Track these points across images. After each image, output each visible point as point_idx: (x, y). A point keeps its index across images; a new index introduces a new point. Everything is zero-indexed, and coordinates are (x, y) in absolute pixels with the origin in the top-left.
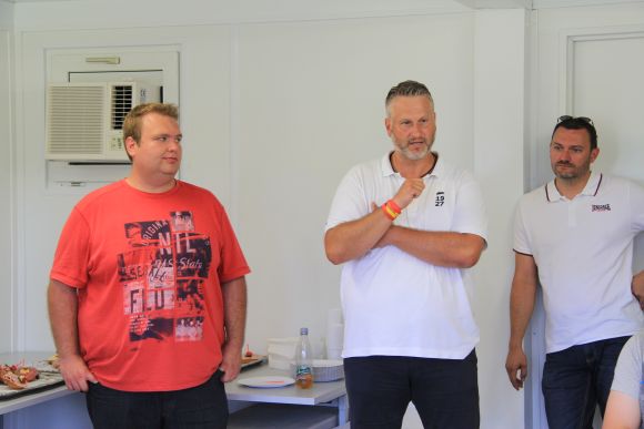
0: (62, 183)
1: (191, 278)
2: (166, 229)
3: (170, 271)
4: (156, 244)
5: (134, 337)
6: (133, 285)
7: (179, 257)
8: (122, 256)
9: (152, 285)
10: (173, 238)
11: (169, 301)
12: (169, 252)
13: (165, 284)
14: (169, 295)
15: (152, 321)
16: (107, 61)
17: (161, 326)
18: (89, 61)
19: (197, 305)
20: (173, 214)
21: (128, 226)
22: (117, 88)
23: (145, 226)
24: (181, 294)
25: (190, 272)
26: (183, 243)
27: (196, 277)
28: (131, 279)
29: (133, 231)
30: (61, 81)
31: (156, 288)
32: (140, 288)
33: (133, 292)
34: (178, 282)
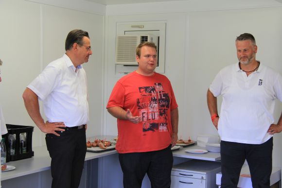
0: (121, 73)
1: (163, 108)
2: (154, 89)
3: (156, 105)
4: (151, 95)
5: (144, 130)
6: (143, 111)
7: (159, 100)
8: (138, 99)
9: (151, 111)
10: (157, 93)
11: (157, 117)
12: (156, 98)
13: (155, 110)
14: (157, 114)
15: (151, 124)
16: (139, 27)
17: (154, 126)
18: (132, 27)
19: (166, 118)
20: (155, 84)
21: (140, 88)
22: (142, 37)
23: (146, 88)
24: (161, 114)
25: (163, 106)
26: (160, 95)
27: (165, 108)
28: (142, 108)
29: (142, 90)
30: (122, 34)
31: (152, 112)
32: (146, 111)
33: (143, 113)
34: (160, 109)
